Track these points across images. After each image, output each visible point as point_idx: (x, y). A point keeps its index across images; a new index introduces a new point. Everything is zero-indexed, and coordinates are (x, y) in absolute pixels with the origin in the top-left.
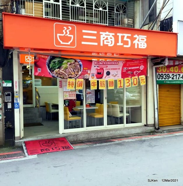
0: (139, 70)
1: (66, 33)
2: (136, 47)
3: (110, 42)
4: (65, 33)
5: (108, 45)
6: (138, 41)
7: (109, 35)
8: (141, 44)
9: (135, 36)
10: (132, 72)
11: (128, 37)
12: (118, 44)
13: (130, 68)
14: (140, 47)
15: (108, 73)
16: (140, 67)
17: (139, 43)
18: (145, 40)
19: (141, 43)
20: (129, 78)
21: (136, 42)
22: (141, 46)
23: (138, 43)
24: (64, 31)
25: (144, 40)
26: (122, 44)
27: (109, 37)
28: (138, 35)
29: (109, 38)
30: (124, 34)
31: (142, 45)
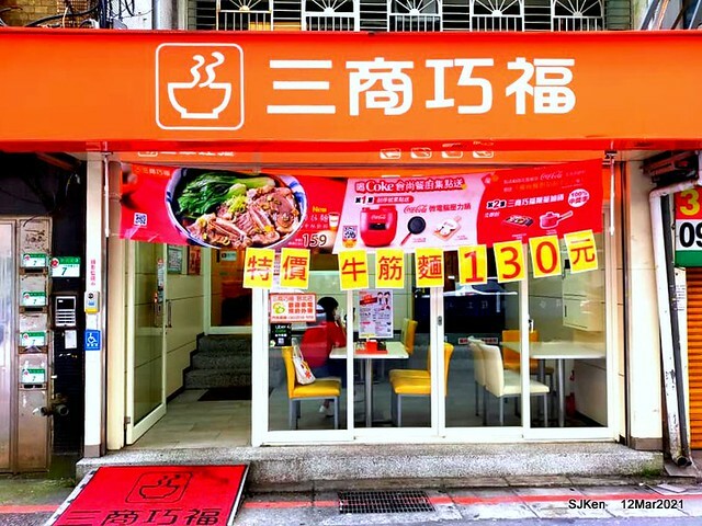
0: (563, 207)
1: (204, 77)
2: (521, 109)
3: (395, 99)
4: (197, 76)
5: (383, 110)
6: (532, 82)
7: (390, 70)
8: (546, 95)
9: (511, 66)
10: (527, 219)
11: (477, 72)
12: (430, 104)
13: (518, 203)
14: (539, 109)
15: (417, 226)
16: (570, 198)
17: (538, 93)
18: (568, 76)
19: (546, 90)
20: (517, 244)
21: (518, 88)
22: (546, 105)
23: (531, 92)
24: (194, 71)
25: (560, 76)
26: (450, 103)
27: (386, 79)
28: (530, 60)
29: (387, 84)
30: (459, 62)
31: (554, 100)
